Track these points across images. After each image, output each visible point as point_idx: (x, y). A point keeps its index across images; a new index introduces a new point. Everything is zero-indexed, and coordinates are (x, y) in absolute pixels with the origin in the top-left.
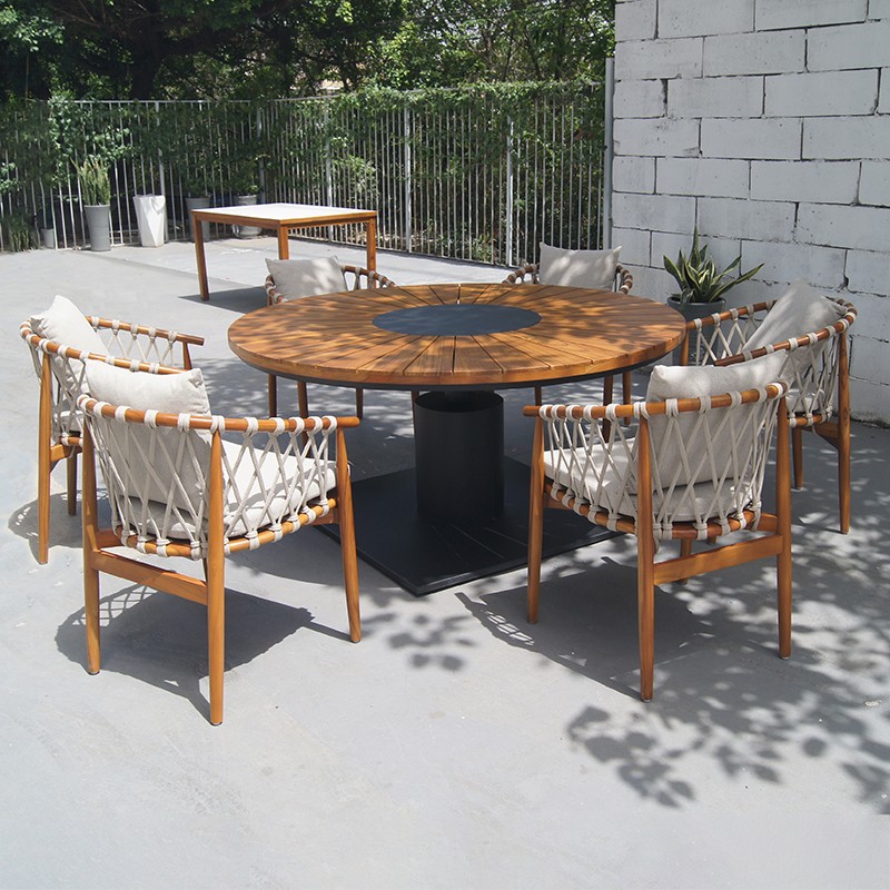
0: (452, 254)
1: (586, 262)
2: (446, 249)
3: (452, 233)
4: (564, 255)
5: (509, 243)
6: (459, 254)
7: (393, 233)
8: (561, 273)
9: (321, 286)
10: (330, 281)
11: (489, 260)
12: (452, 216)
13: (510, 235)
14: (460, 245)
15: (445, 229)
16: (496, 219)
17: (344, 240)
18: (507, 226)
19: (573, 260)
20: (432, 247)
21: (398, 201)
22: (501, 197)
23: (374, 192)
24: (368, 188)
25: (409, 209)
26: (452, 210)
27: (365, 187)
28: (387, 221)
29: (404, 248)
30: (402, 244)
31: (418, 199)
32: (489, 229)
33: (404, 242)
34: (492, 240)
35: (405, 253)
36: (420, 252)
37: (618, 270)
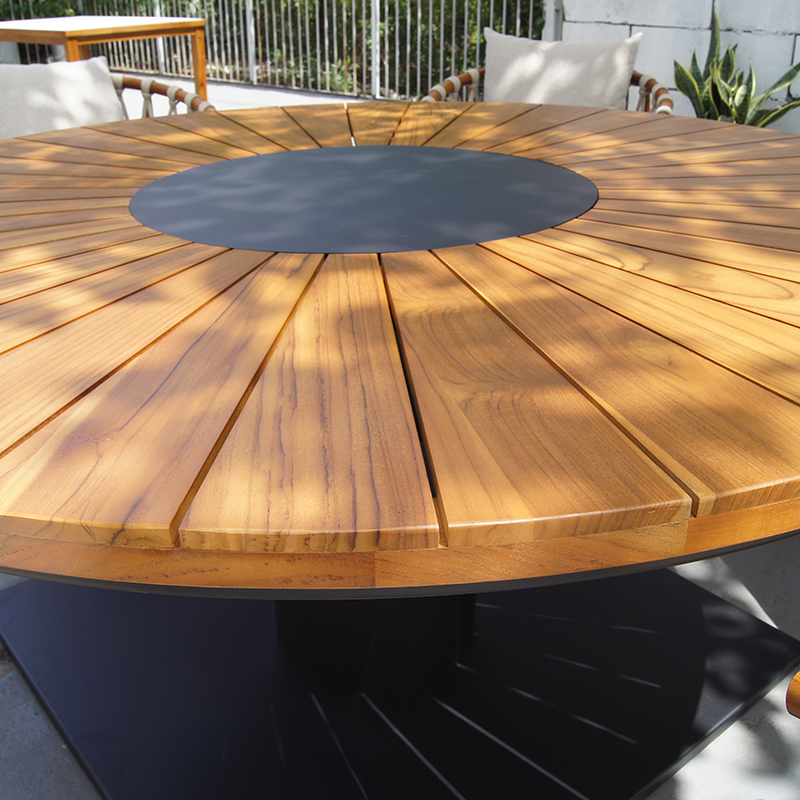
0: (306, 85)
1: (576, 61)
2: (298, 80)
3: (305, 59)
4: (531, 50)
5: (375, 69)
6: (314, 85)
7: (233, 63)
8: (529, 83)
9: (68, 116)
10: (89, 105)
11: (351, 90)
12: (304, 39)
13: (376, 58)
14: (314, 75)
15: (296, 55)
16: (359, 41)
17: (177, 72)
18: (372, 47)
19: (550, 59)
20: (281, 78)
21: (238, 22)
22: (364, 11)
23: (209, 13)
24: (203, 8)
25: (251, 30)
26: (304, 31)
27: (199, 7)
28: (226, 48)
29: (248, 79)
30: (245, 75)
31: (262, 19)
32: (350, 53)
33: (248, 73)
34: (355, 66)
35: (248, 84)
36: (265, 83)
37: (635, 80)
